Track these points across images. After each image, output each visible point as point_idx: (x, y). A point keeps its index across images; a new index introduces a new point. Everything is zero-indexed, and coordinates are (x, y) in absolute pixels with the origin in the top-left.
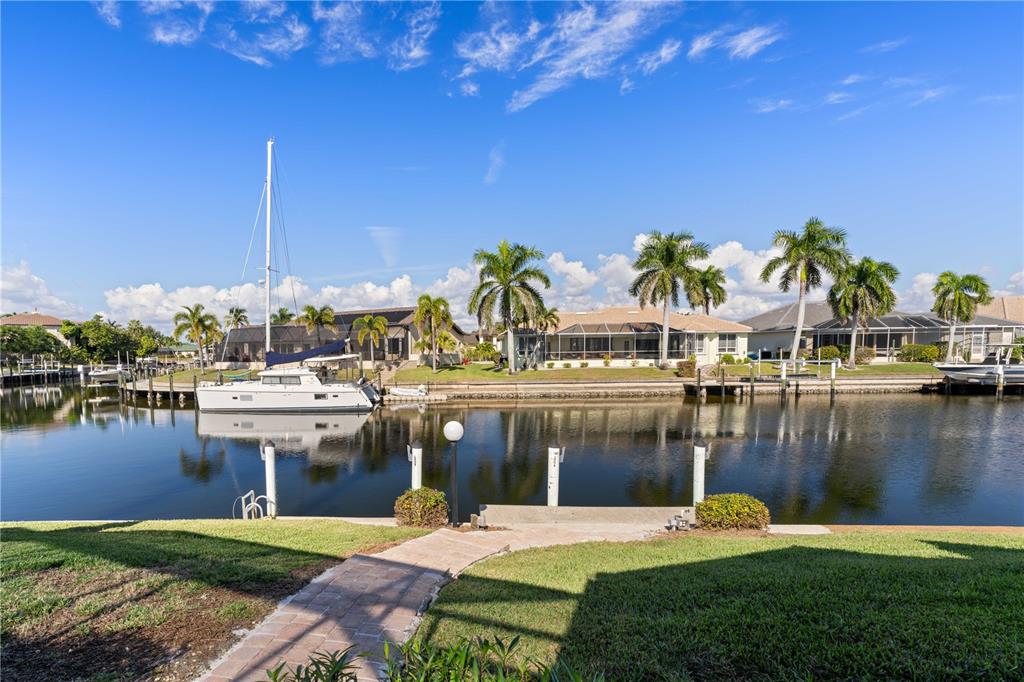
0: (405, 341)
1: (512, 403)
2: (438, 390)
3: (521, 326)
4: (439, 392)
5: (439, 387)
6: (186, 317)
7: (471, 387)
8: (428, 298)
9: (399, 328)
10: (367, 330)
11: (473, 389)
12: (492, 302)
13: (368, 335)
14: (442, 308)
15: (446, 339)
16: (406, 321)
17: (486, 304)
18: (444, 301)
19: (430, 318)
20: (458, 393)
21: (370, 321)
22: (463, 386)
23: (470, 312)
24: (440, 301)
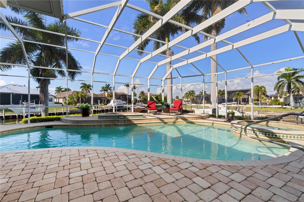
0: (248, 98)
1: (293, 119)
2: (262, 113)
3: (296, 93)
4: (262, 114)
5: (262, 112)
6: (188, 93)
7: (275, 113)
8: (258, 86)
9: (246, 95)
10: (237, 96)
11: (276, 114)
12: (284, 86)
13: (237, 97)
14: (263, 89)
15: (263, 98)
16: (248, 93)
17: (281, 87)
18: (264, 87)
19: (259, 92)
20: (270, 114)
21: (238, 93)
22: (272, 113)
23: (275, 90)
24: (263, 87)
